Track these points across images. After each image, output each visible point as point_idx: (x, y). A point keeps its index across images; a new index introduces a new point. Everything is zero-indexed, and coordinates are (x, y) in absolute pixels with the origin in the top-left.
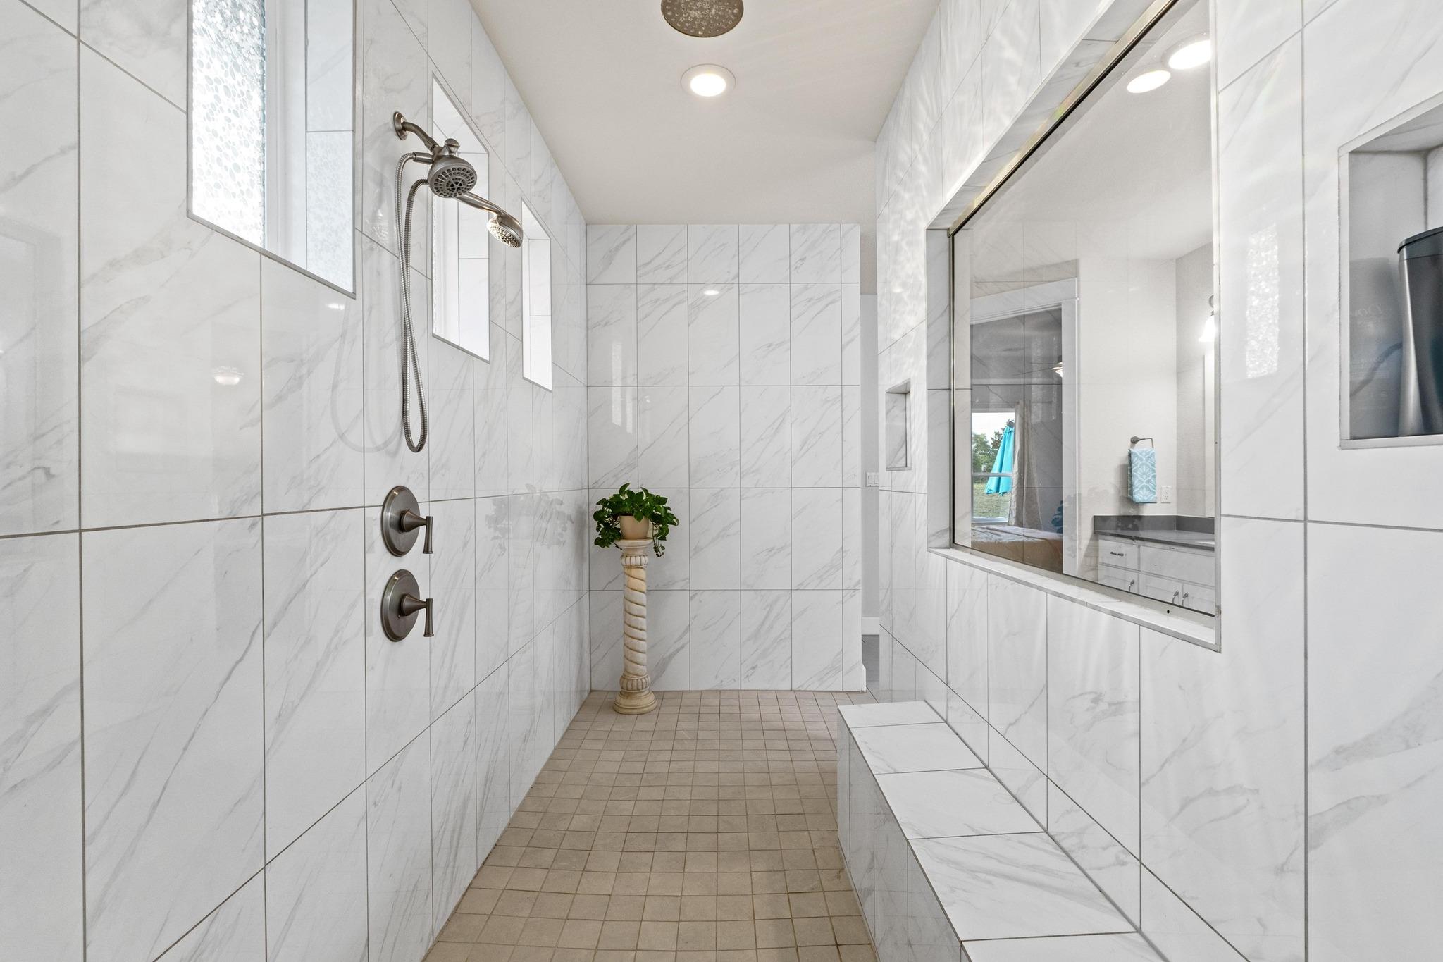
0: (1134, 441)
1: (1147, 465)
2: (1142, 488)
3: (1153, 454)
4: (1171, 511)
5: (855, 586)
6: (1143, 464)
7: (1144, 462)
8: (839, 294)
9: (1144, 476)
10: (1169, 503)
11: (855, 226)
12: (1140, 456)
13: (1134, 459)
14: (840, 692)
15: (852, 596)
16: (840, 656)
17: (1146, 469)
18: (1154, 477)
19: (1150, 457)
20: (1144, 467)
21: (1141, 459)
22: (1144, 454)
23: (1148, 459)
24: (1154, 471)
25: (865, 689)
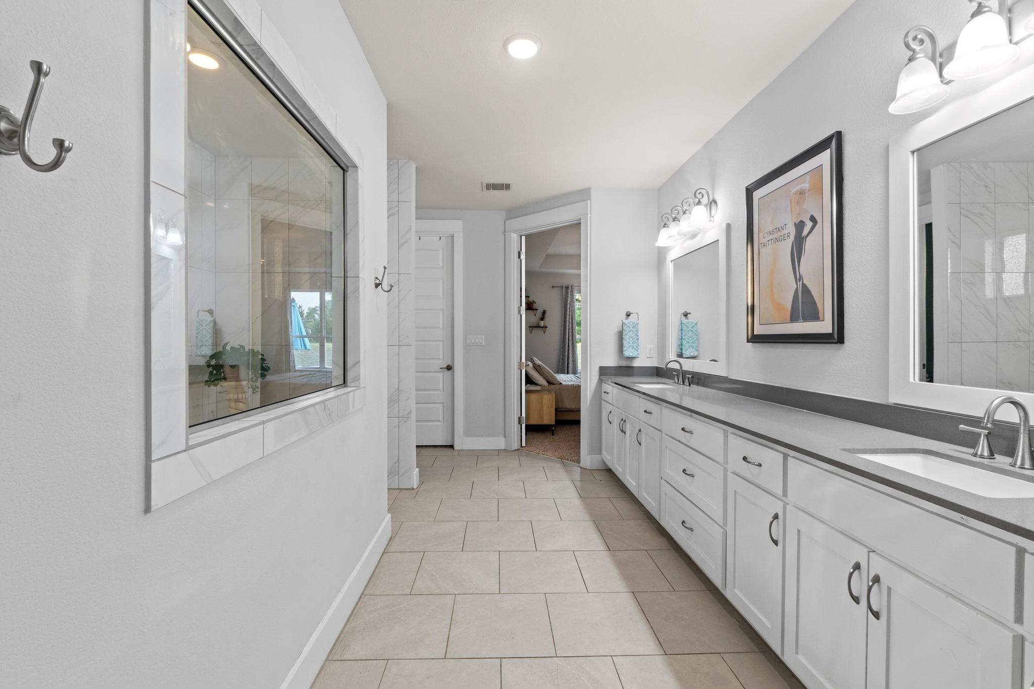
0: (628, 315)
1: (633, 331)
2: (629, 347)
3: (637, 324)
4: (654, 363)
5: (407, 415)
6: (631, 330)
7: (631, 329)
8: (397, 209)
9: (631, 339)
10: (652, 357)
11: (408, 162)
12: (629, 325)
13: (625, 327)
14: (397, 489)
15: (405, 422)
16: (397, 464)
17: (632, 334)
18: (638, 339)
19: (636, 325)
20: (631, 332)
21: (629, 327)
22: (631, 323)
23: (634, 327)
24: (637, 335)
25: (415, 487)
